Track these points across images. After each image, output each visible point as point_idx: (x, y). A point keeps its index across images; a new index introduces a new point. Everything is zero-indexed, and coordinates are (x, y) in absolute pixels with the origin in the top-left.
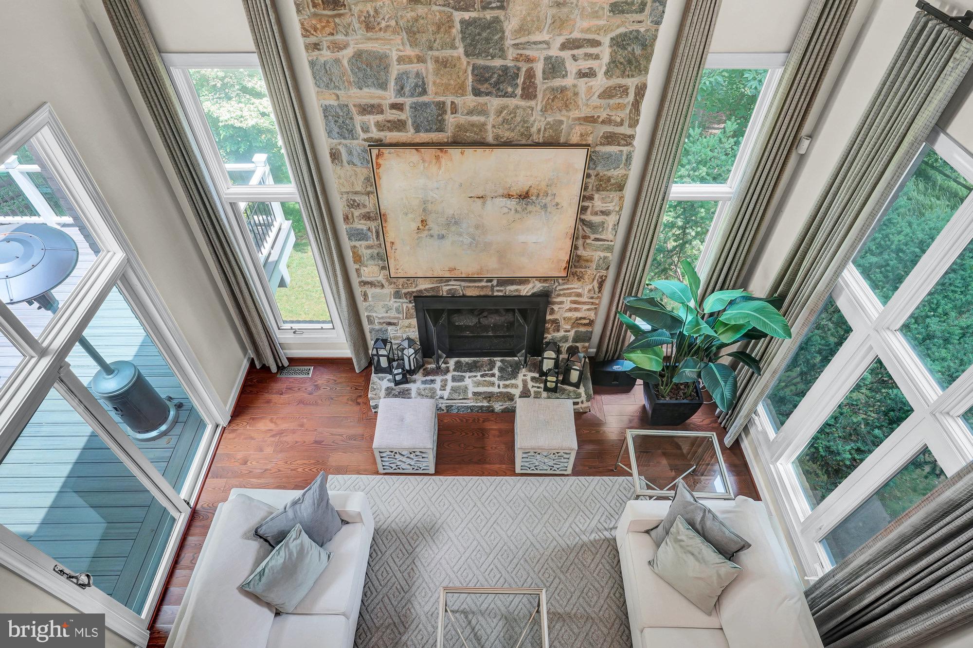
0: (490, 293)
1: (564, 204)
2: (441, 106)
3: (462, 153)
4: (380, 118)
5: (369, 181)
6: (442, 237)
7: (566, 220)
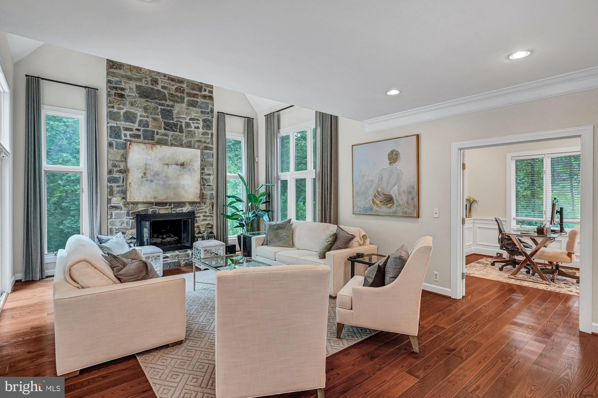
0: (171, 212)
1: (196, 169)
2: (153, 132)
3: (161, 147)
4: (131, 133)
5: (123, 156)
6: (152, 181)
7: (197, 176)
